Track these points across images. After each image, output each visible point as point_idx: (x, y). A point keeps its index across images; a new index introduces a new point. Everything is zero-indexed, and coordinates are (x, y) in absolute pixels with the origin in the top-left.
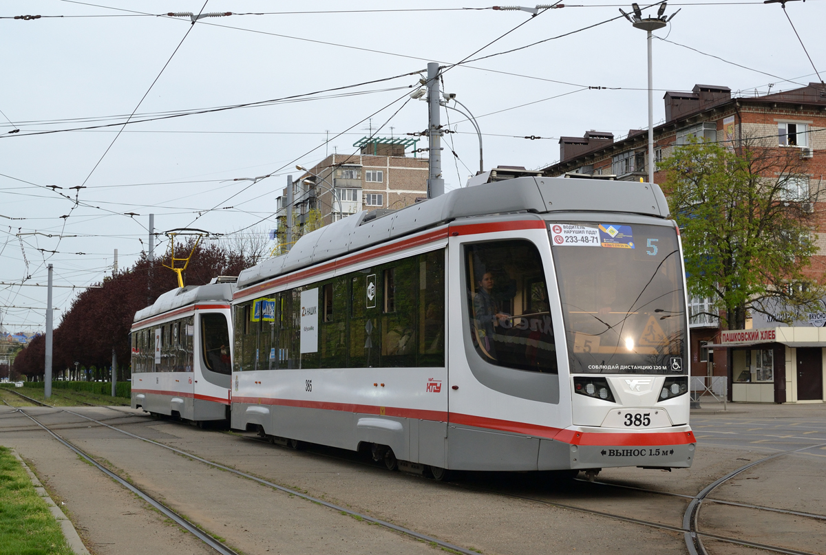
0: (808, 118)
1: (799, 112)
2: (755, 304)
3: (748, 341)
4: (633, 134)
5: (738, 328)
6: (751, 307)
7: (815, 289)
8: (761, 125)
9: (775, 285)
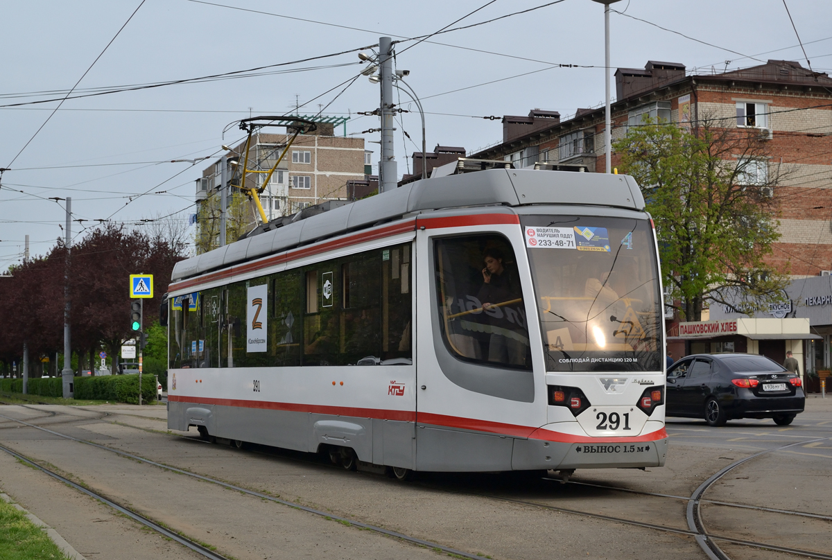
0: (767, 98)
1: (758, 91)
2: (714, 294)
3: (707, 333)
4: (581, 114)
5: (696, 320)
6: (710, 298)
7: (777, 279)
8: (718, 105)
9: (736, 273)
